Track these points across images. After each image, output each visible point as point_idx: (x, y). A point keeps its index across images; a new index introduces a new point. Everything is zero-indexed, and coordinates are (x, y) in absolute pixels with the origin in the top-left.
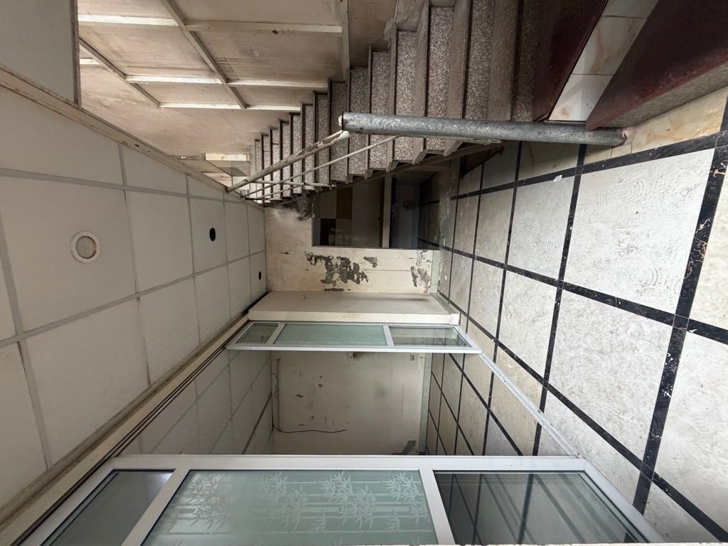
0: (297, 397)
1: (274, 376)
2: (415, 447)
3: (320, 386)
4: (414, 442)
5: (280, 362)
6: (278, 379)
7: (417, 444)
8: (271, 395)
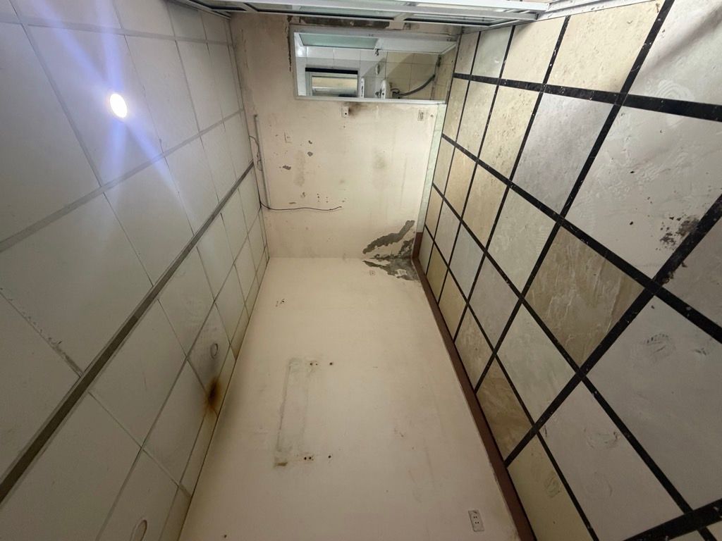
0: (285, 169)
1: (253, 141)
2: (412, 228)
3: (310, 154)
4: (413, 222)
5: (257, 118)
6: (258, 145)
7: (415, 224)
8: (252, 165)
